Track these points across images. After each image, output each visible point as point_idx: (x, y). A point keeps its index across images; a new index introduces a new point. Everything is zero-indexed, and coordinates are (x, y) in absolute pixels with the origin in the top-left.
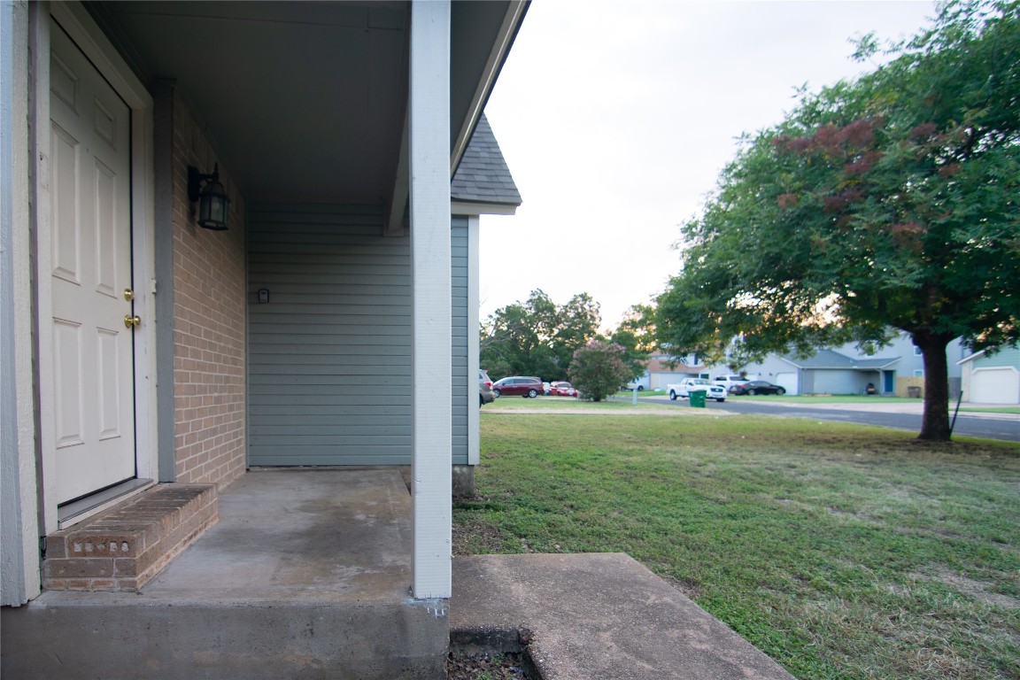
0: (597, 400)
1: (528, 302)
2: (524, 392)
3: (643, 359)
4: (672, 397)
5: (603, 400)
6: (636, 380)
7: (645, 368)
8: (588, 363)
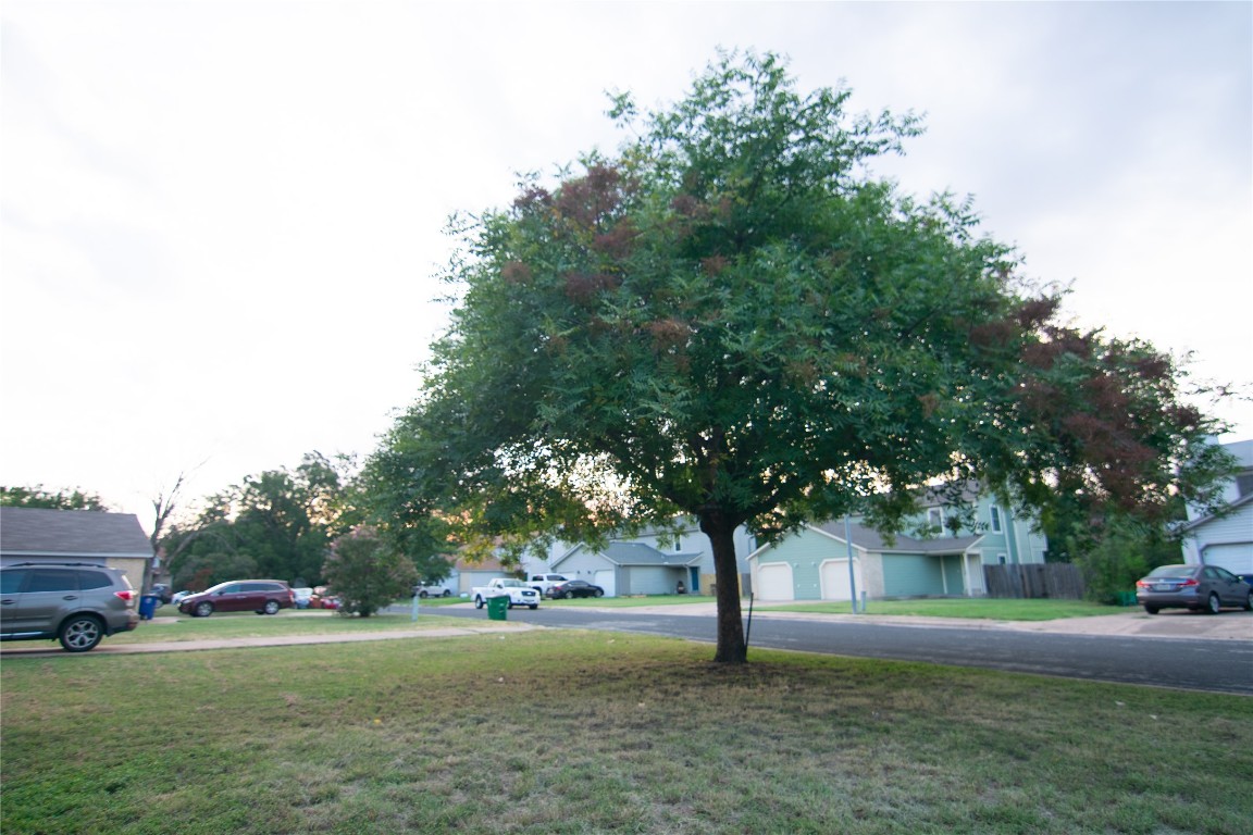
0: (365, 614)
1: (299, 469)
2: (258, 605)
3: (450, 553)
4: (478, 605)
5: (372, 614)
6: (440, 581)
7: (452, 565)
8: (354, 557)
